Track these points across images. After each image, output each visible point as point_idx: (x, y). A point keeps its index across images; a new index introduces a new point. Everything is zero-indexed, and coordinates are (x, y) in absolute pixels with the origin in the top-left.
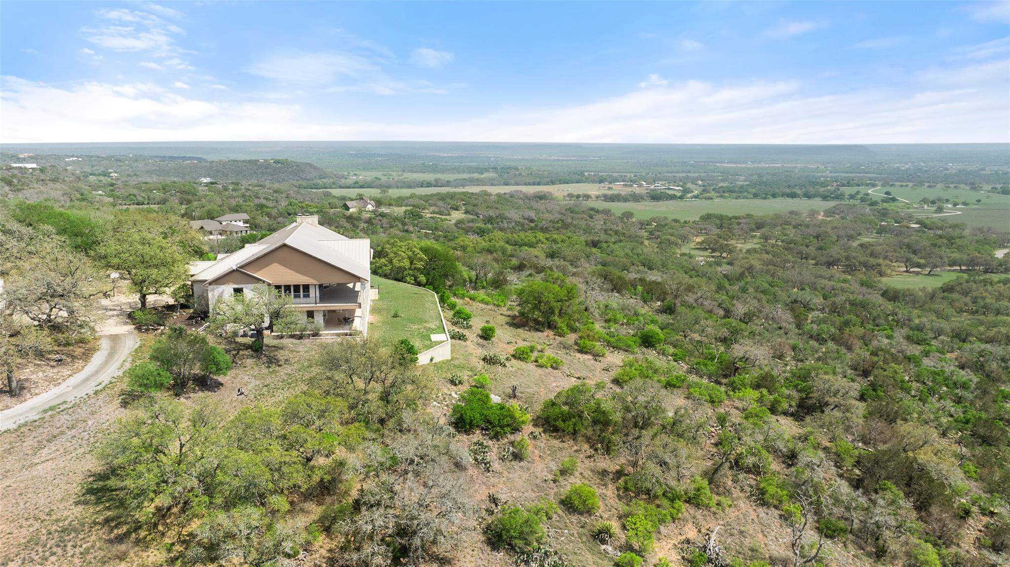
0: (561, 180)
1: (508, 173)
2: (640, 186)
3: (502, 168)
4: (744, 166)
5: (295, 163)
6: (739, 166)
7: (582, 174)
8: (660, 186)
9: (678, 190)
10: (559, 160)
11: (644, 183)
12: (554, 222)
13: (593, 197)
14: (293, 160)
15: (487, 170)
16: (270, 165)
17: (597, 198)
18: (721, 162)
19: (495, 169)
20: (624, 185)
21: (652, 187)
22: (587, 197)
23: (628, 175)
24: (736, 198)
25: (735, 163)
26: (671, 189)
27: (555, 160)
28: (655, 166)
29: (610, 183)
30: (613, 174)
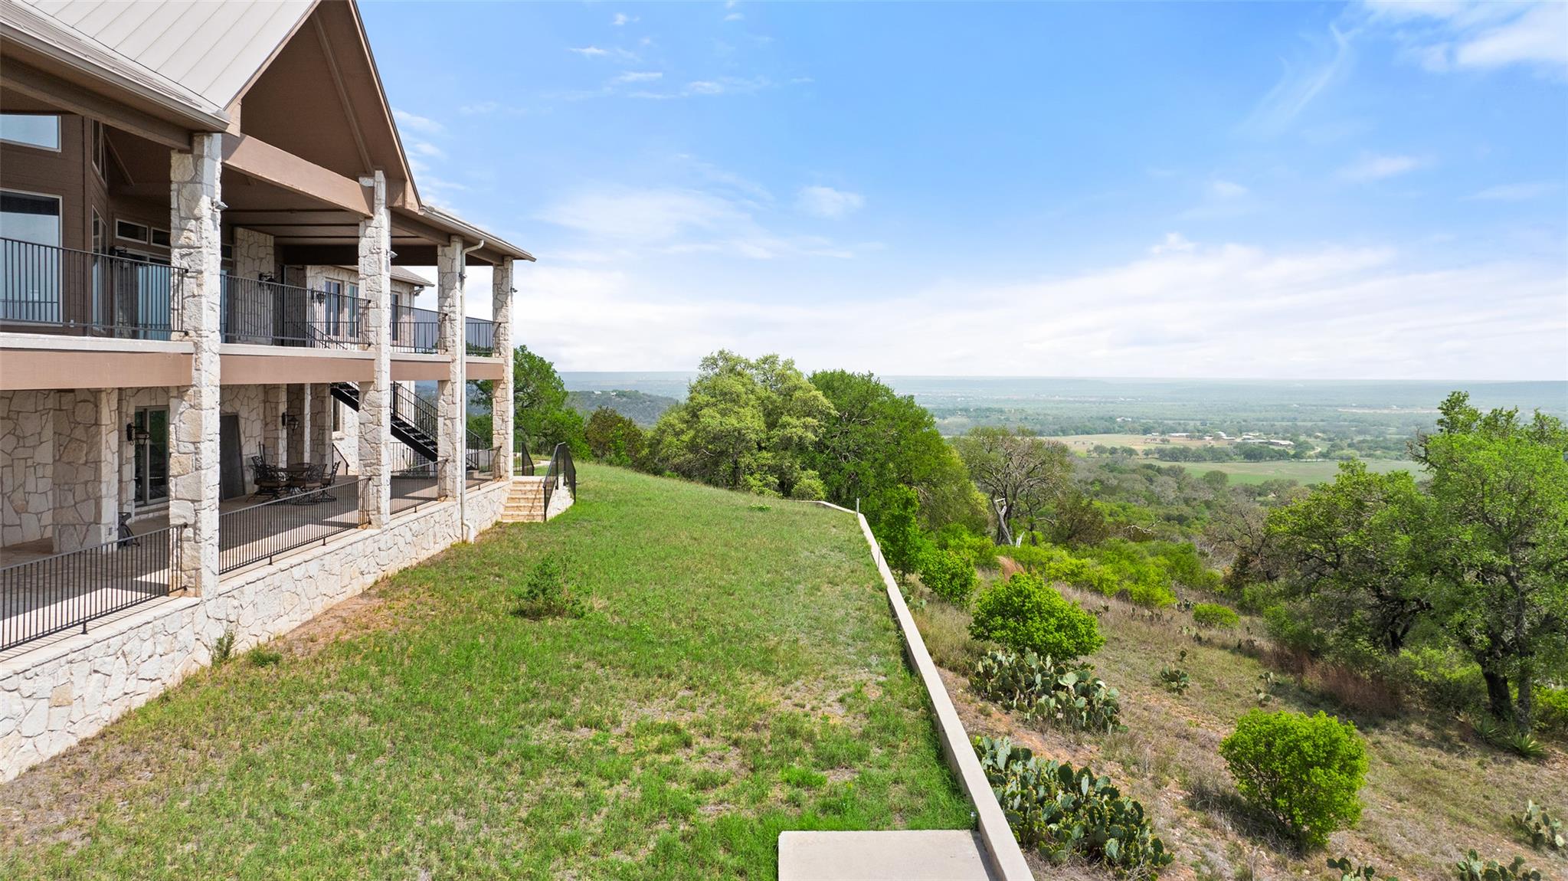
0: (1078, 428)
1: (987, 417)
2: (1218, 438)
3: (976, 410)
4: (1386, 411)
5: (649, 396)
6: (1379, 411)
7: (1112, 419)
8: (1253, 439)
9: (1286, 446)
10: (1069, 402)
11: (1223, 435)
12: (1086, 483)
13: (1140, 453)
14: (646, 392)
15: (953, 412)
16: (610, 399)
17: (1147, 454)
18: (1345, 406)
19: (966, 410)
20: (1187, 436)
21: (1239, 440)
22: (1131, 452)
23: (1192, 423)
24: (1397, 459)
25: (1369, 407)
26: (1272, 444)
27: (1061, 402)
28: (1232, 411)
29: (1163, 433)
30: (1166, 422)
